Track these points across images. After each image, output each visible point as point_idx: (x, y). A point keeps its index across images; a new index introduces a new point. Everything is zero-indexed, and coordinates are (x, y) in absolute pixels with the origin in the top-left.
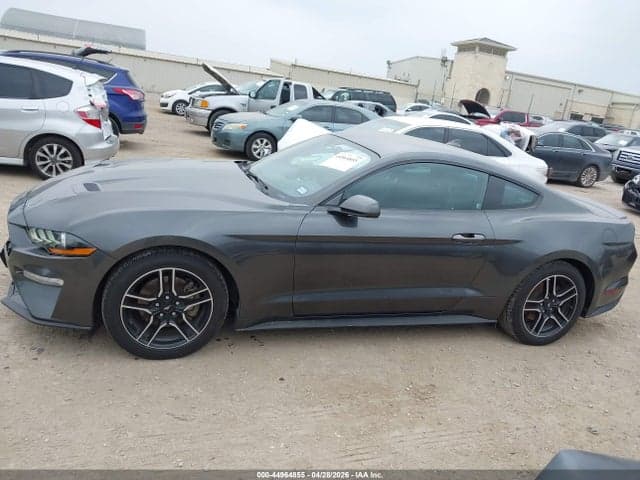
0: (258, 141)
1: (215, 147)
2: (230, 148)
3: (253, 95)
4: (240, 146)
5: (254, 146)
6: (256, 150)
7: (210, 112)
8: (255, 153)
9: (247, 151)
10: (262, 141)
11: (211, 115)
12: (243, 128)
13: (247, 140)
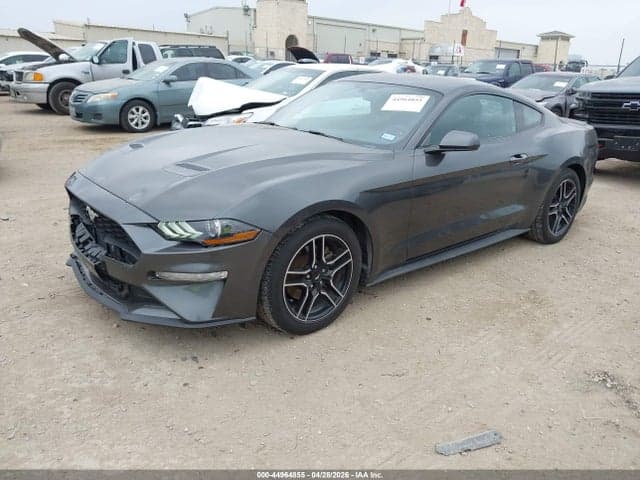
0: (134, 110)
1: (79, 123)
2: (102, 122)
3: (96, 60)
4: (114, 119)
5: (130, 116)
6: (132, 120)
7: (47, 85)
8: (133, 124)
9: (124, 123)
10: (138, 110)
11: (49, 88)
12: (114, 97)
13: (122, 110)
